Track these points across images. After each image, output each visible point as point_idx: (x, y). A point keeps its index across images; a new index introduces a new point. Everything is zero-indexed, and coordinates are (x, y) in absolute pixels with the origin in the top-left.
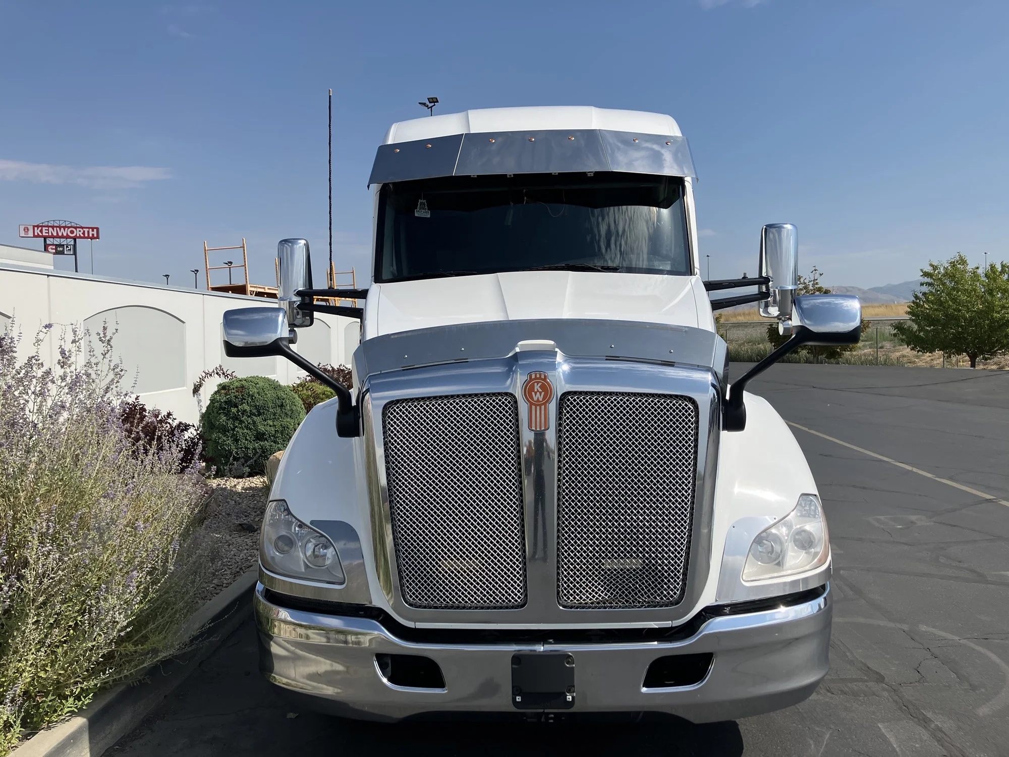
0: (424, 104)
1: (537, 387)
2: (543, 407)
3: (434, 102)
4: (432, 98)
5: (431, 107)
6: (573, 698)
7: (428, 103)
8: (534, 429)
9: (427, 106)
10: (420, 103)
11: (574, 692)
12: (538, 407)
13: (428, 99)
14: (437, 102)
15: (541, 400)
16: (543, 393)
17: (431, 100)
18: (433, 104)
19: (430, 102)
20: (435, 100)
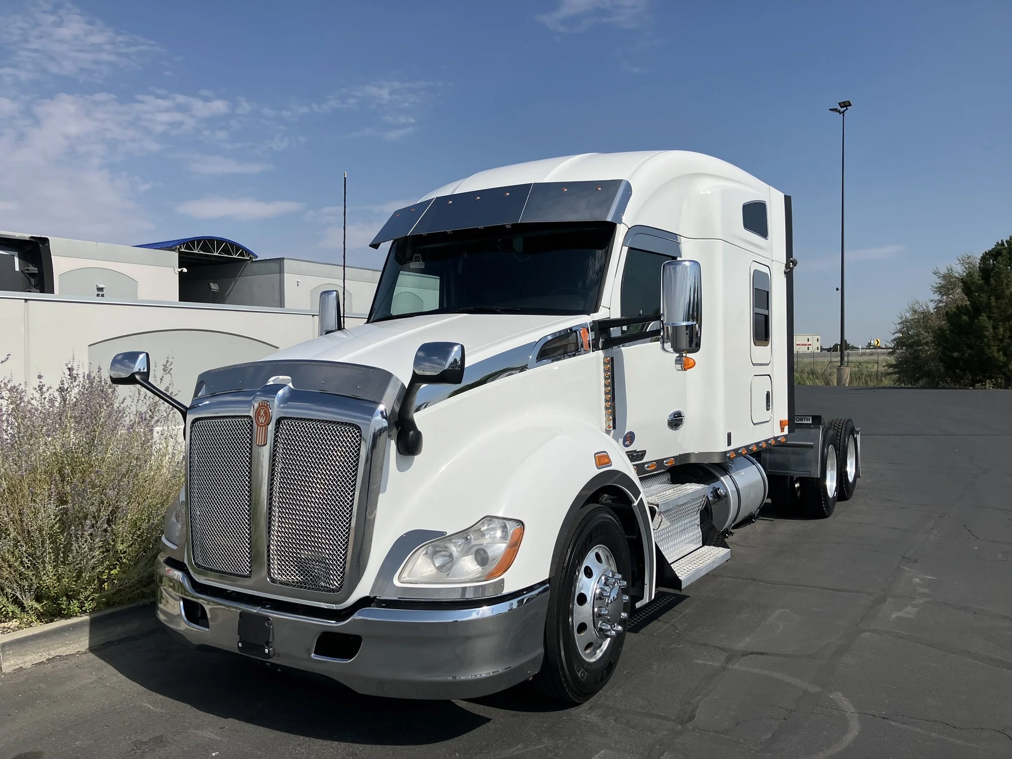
0: (835, 110)
1: (262, 412)
2: (264, 427)
3: (846, 106)
4: (844, 103)
5: (843, 112)
6: (269, 651)
7: (839, 108)
8: (258, 444)
9: (839, 111)
10: (830, 110)
11: (271, 647)
12: (259, 427)
13: (839, 104)
14: (850, 105)
15: (263, 422)
16: (265, 417)
17: (843, 105)
18: (845, 108)
19: (842, 107)
20: (847, 104)
